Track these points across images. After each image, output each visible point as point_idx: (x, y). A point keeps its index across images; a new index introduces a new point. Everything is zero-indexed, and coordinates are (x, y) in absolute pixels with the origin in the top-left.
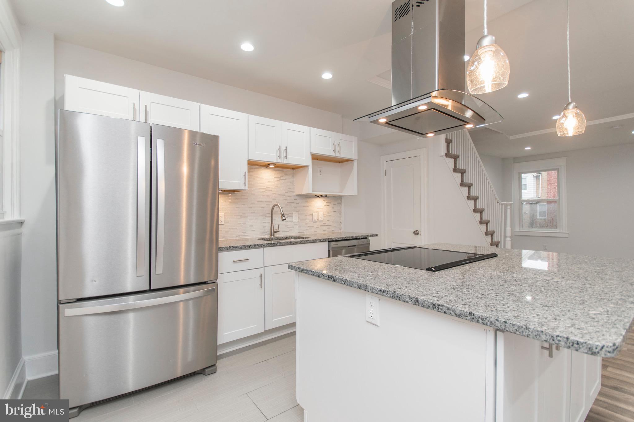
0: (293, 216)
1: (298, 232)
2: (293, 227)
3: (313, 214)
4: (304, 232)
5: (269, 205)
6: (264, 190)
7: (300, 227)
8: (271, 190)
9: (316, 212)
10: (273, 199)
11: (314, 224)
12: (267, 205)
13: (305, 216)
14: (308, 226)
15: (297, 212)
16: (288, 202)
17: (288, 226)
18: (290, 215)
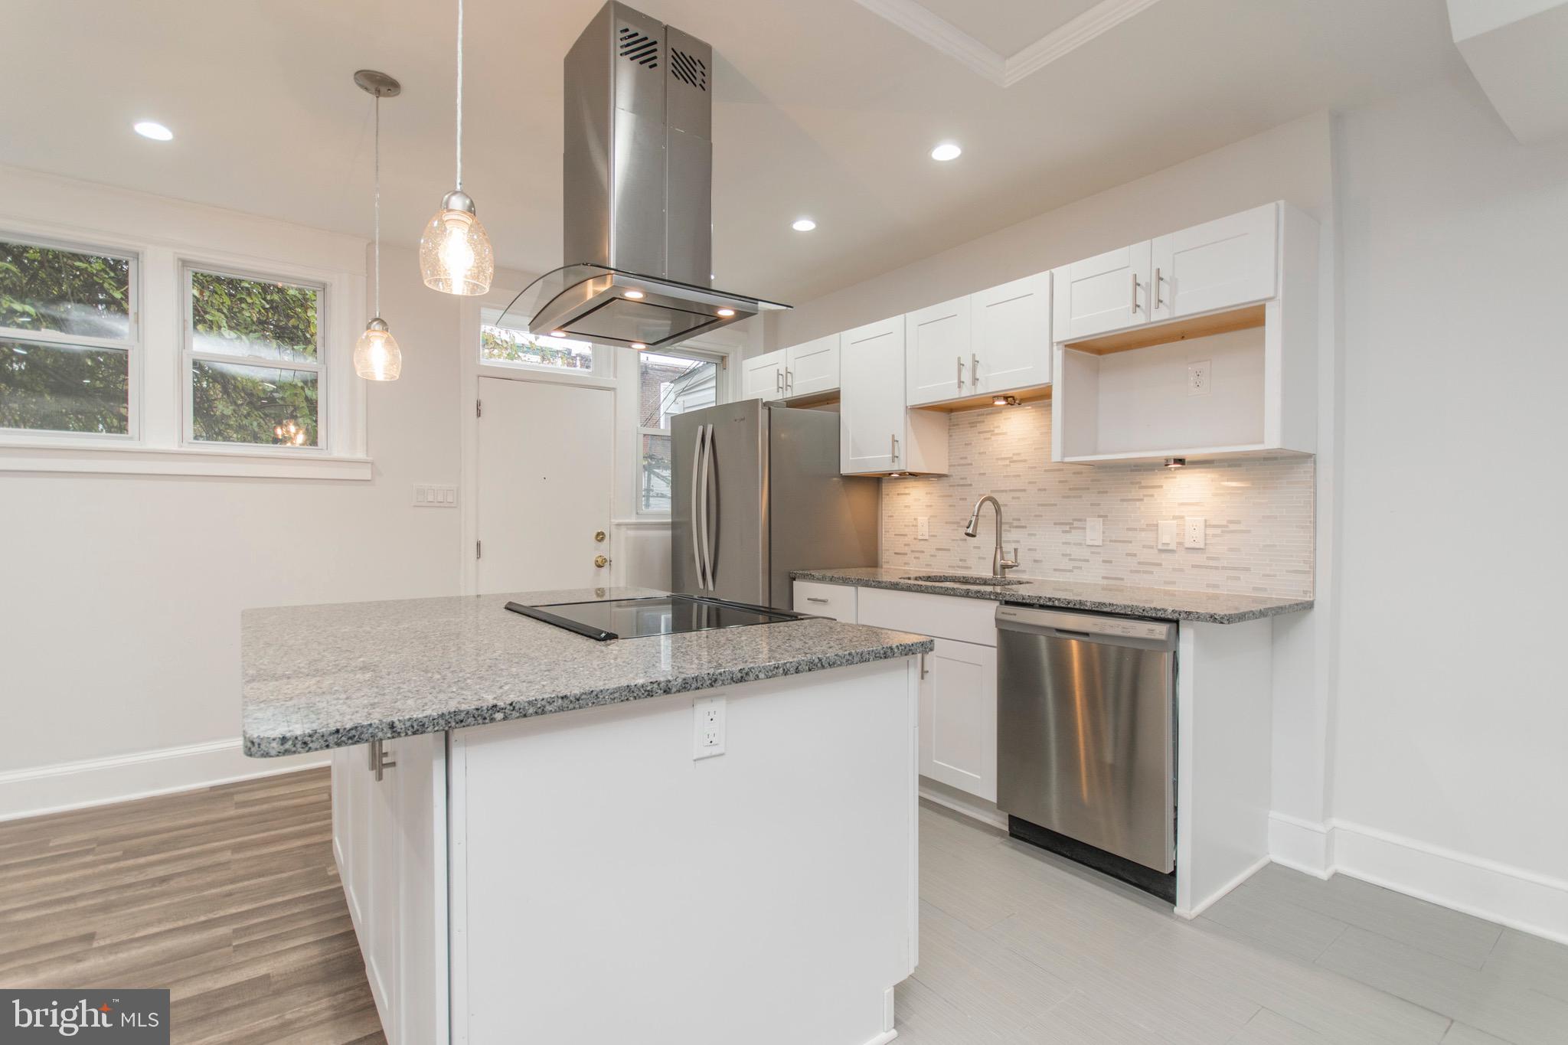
0: (1084, 528)
1: (1104, 578)
2: (1088, 561)
3: (1157, 525)
4: (1122, 579)
5: (1018, 498)
6: (1007, 462)
7: (1111, 562)
8: (1025, 461)
9: (1174, 518)
10: (1030, 483)
11: (1163, 556)
12: (1013, 498)
13: (1129, 529)
14: (1139, 563)
15: (1099, 516)
16: (1070, 489)
17: (1070, 555)
18: (1076, 524)
